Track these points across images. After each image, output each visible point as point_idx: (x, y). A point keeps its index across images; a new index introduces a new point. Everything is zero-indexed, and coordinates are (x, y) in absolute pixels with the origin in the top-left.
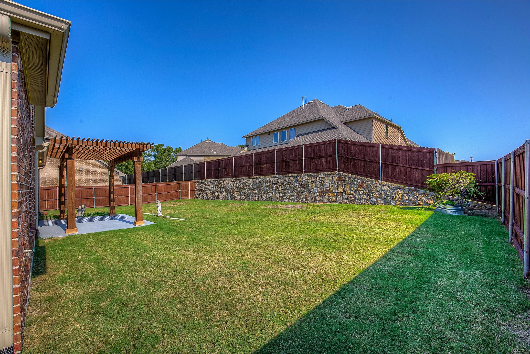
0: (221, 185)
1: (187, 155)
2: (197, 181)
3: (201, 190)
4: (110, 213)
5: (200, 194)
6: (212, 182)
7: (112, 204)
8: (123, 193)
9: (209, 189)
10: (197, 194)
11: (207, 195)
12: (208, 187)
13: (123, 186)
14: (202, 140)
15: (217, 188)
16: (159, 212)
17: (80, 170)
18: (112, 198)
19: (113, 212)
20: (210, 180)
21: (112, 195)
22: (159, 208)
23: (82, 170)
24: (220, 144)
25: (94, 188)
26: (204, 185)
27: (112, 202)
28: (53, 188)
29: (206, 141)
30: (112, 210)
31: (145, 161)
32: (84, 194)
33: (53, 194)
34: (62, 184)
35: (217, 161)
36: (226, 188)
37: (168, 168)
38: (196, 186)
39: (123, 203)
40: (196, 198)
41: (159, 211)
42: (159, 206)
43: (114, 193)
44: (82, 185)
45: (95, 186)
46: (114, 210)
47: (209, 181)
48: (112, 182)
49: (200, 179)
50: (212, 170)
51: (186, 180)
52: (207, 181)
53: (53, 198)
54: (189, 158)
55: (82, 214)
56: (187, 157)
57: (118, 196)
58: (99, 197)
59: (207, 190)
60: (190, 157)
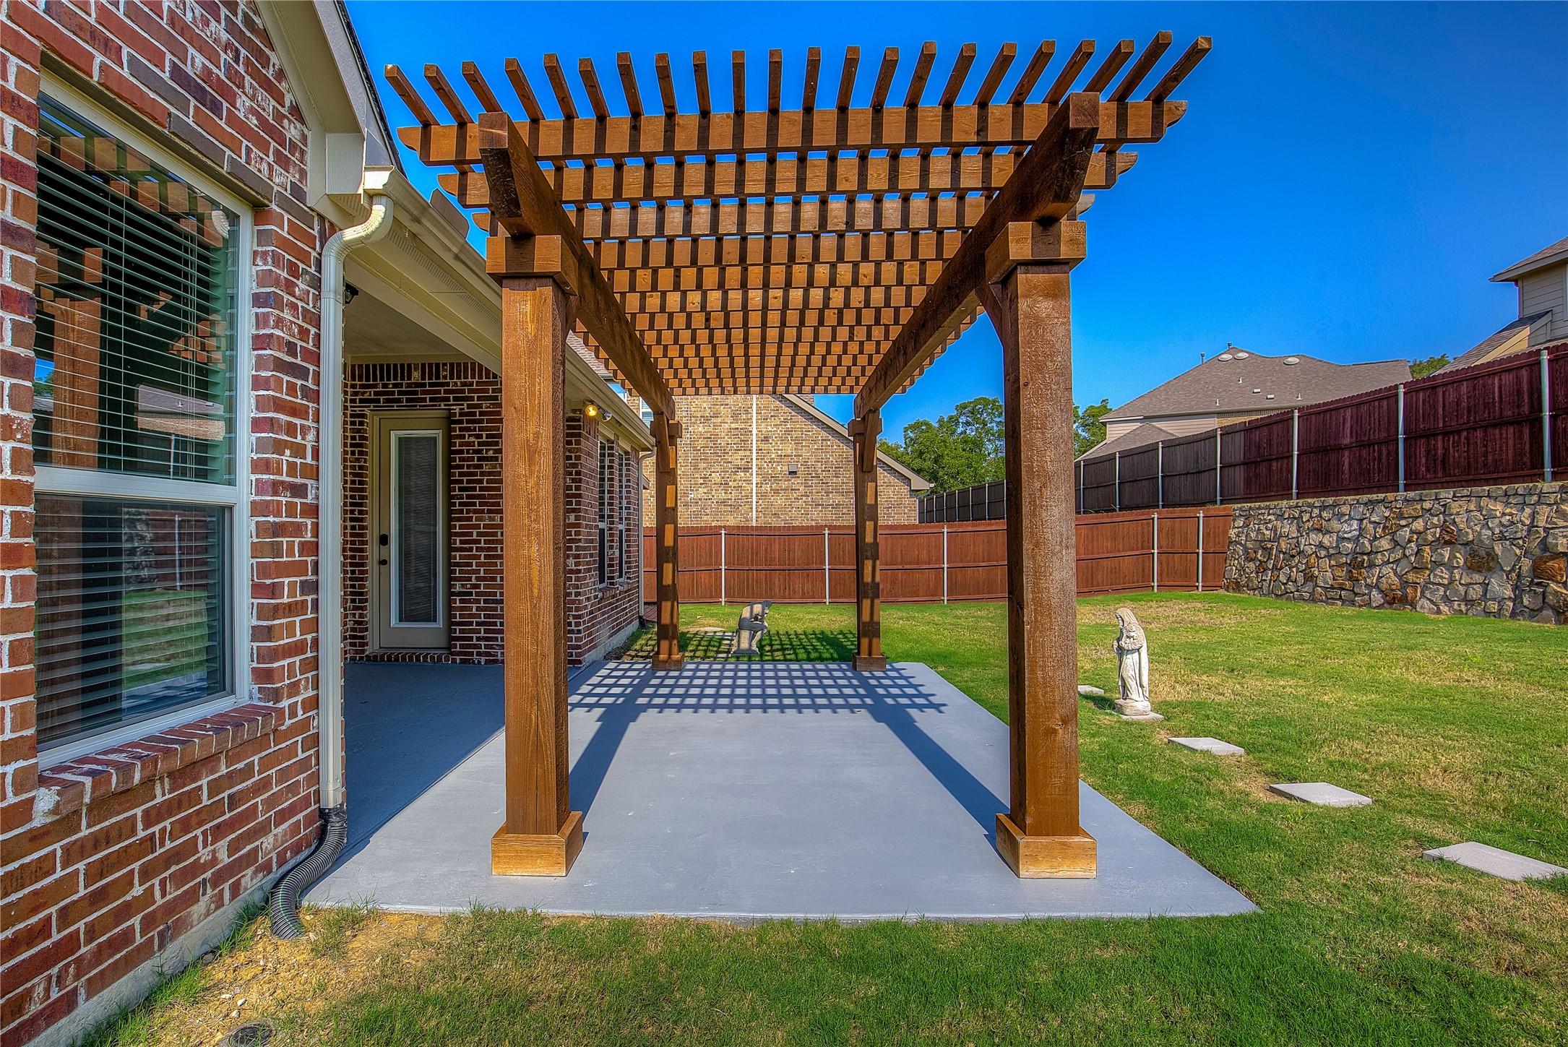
0: (1419, 525)
1: (1146, 418)
2: (1240, 509)
3: (1264, 549)
4: (859, 653)
5: (1261, 568)
6: (1345, 509)
7: (868, 612)
8: (924, 556)
9: (1327, 549)
10: (1242, 569)
11: (1309, 578)
12: (1315, 538)
13: (921, 527)
14: (1202, 356)
15: (1385, 544)
16: (1135, 693)
17: (791, 473)
18: (868, 578)
19: (870, 654)
20: (1330, 500)
21: (868, 565)
22: (1130, 660)
23: (795, 473)
24: (1290, 359)
25: (827, 532)
26: (1288, 528)
27: (869, 601)
28: (711, 532)
29: (1223, 356)
30: (865, 641)
31: (989, 454)
32: (798, 554)
33: (711, 549)
34: (666, 509)
35: (1387, 398)
36: (1466, 544)
37: (1084, 461)
38: (1232, 533)
39: (921, 593)
40: (1237, 587)
41: (1132, 684)
42: (1132, 651)
43: (875, 558)
44: (796, 523)
45: (830, 527)
46: (875, 640)
47: (1323, 508)
48: (870, 501)
49: (1257, 499)
50: (1340, 449)
51: (1174, 506)
52: (1313, 506)
53: (711, 565)
54: (1153, 426)
55: (754, 643)
56: (1146, 425)
57: (906, 567)
58: (843, 567)
59: (1309, 550)
60: (1157, 424)
